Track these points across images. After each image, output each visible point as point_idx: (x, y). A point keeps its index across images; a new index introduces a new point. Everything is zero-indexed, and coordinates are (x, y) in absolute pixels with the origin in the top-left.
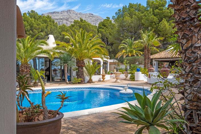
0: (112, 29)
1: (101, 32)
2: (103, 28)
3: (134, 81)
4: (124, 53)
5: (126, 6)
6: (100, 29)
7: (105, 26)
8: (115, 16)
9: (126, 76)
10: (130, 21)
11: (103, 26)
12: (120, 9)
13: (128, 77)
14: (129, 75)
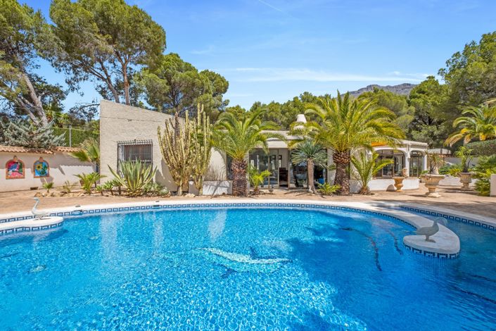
0: (437, 93)
1: (415, 105)
2: (419, 97)
3: (489, 196)
4: (466, 134)
5: (473, 43)
6: (413, 100)
7: (423, 93)
8: (446, 67)
9: (464, 183)
10: (484, 70)
11: (420, 93)
12: (458, 52)
13: (470, 185)
14: (474, 182)
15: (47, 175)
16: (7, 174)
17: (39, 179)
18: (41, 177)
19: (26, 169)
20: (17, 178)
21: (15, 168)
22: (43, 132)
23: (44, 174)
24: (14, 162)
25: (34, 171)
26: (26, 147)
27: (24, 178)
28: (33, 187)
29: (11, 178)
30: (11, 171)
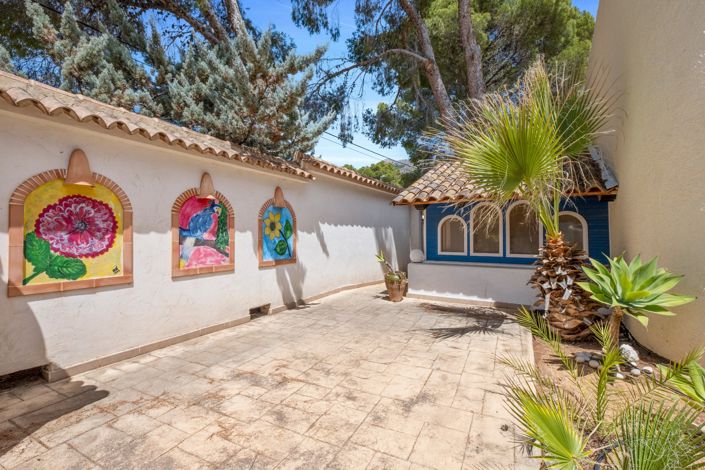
15: (292, 258)
16: (178, 255)
17: (272, 273)
18: (278, 262)
19: (237, 234)
20: (210, 272)
21: (203, 226)
22: (307, 62)
23: (284, 254)
24: (204, 202)
25: (260, 245)
26: (237, 142)
27: (230, 270)
28: (256, 305)
29: (190, 274)
30: (190, 241)
